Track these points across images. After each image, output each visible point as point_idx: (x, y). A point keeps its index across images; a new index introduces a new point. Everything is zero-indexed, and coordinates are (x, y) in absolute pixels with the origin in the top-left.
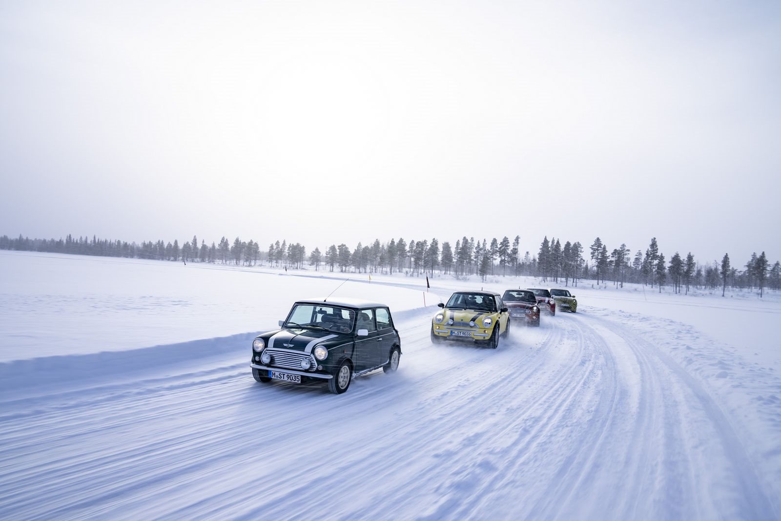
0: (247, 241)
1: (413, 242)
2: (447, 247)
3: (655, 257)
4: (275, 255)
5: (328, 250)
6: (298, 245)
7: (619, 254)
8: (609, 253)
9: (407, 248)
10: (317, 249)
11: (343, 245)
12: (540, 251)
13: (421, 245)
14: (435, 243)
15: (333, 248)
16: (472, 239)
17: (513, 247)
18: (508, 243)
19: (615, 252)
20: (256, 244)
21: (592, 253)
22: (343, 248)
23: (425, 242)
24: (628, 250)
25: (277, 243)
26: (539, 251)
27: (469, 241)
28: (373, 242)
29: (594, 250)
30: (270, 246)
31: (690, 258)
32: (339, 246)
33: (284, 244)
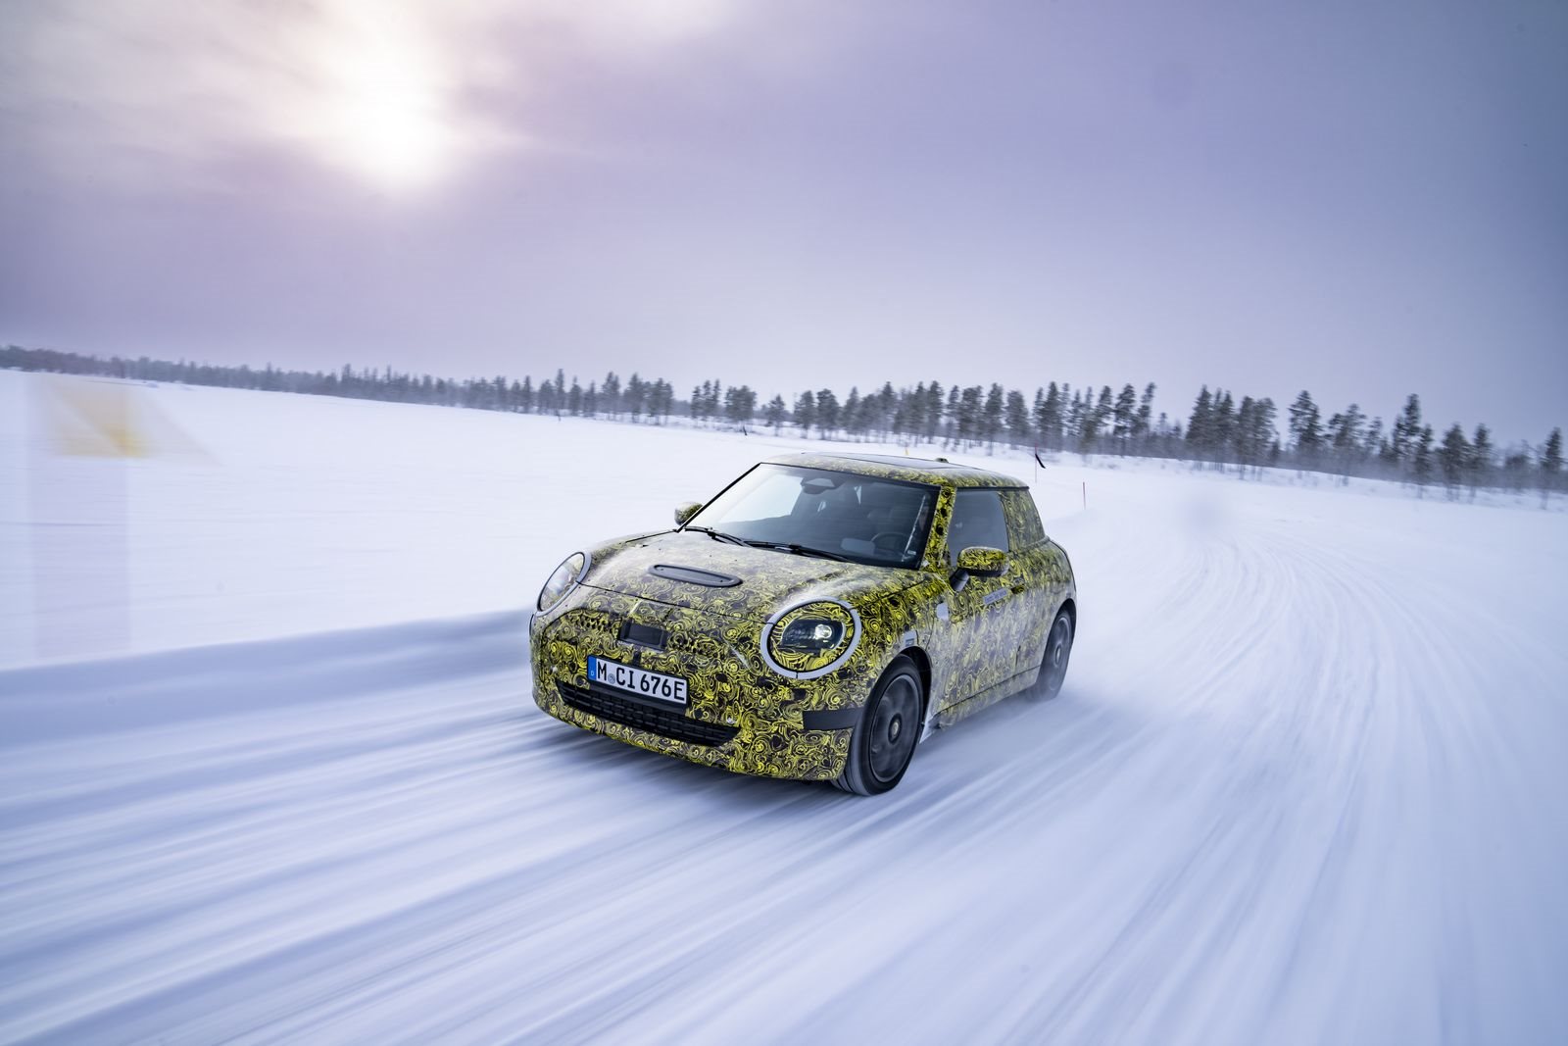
0: (653, 381)
1: (955, 389)
2: (1016, 399)
3: (1413, 430)
4: (703, 406)
5: (798, 399)
6: (745, 389)
7: (1345, 423)
8: (1323, 421)
9: (945, 400)
10: (779, 398)
11: (827, 392)
12: (1194, 412)
13: (972, 394)
14: (996, 392)
15: (807, 397)
16: (1066, 387)
17: (1142, 404)
18: (1133, 395)
19: (1336, 419)
20: (668, 387)
21: (1293, 420)
22: (826, 396)
23: (979, 388)
24: (1363, 417)
25: (707, 385)
26: (1192, 412)
27: (1060, 389)
28: (881, 386)
29: (1298, 414)
30: (694, 390)
31: (1481, 435)
32: (819, 394)
33: (717, 387)
